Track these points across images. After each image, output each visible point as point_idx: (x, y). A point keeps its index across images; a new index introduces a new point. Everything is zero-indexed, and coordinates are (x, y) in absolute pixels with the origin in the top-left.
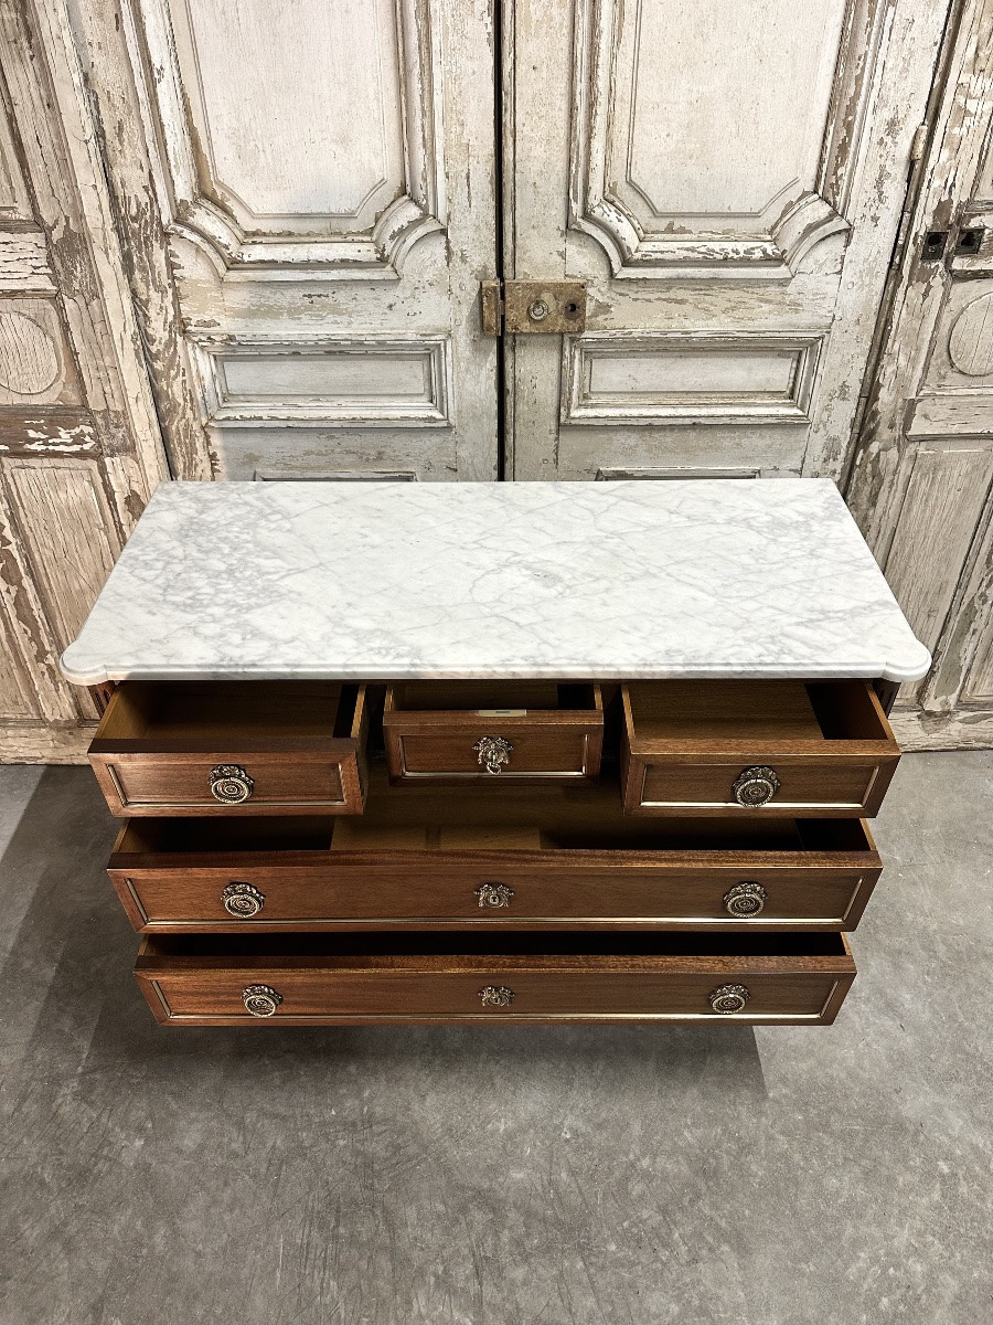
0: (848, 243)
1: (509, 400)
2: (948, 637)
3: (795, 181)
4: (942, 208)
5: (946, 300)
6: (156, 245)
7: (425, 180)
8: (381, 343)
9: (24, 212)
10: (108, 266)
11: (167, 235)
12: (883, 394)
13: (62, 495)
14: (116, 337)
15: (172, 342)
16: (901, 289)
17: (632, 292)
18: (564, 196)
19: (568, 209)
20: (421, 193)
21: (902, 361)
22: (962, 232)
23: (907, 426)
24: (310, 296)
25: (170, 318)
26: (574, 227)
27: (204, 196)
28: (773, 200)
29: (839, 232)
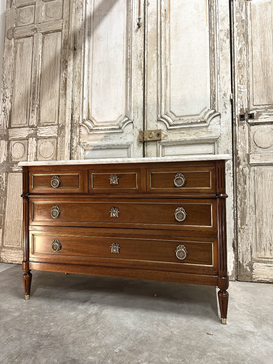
0: (220, 118)
3: (206, 108)
4: (241, 110)
5: (249, 130)
6: (78, 128)
7: (129, 112)
8: (118, 145)
9: (56, 123)
10: (68, 130)
11: (80, 126)
12: (239, 152)
14: (66, 143)
15: (77, 146)
16: (237, 127)
17: (172, 132)
18: (157, 114)
19: (158, 116)
21: (242, 144)
22: (248, 114)
23: (249, 161)
24: (105, 136)
25: (77, 142)
26: (159, 119)
27: (88, 119)
28: (202, 112)
29: (218, 115)
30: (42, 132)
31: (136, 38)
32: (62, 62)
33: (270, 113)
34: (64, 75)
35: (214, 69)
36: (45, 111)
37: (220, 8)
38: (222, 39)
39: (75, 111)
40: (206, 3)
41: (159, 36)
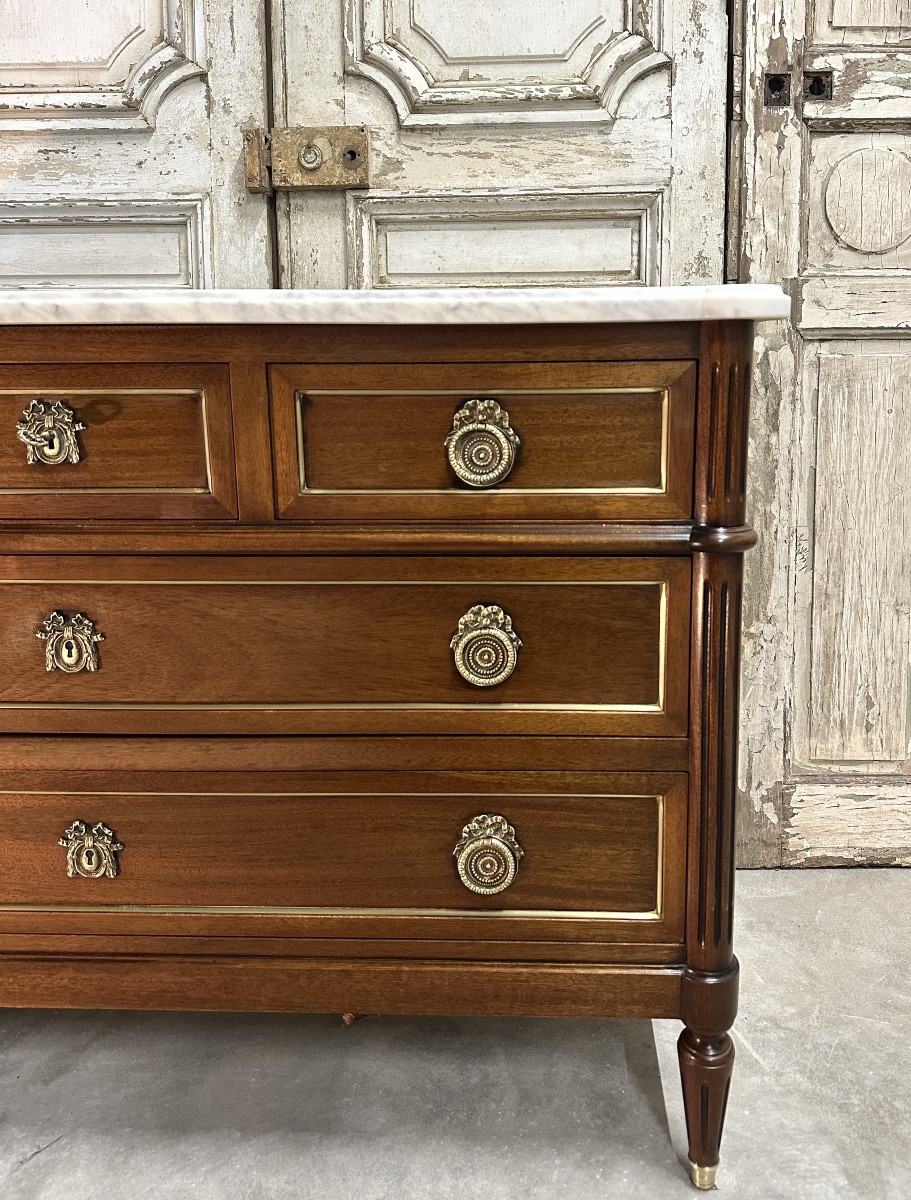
0: (672, 83)
3: (599, 22)
4: (775, 48)
5: (807, 157)
7: (180, 17)
8: (125, 205)
12: (754, 271)
16: (748, 141)
17: (424, 142)
18: (339, 40)
19: (345, 51)
20: (179, 35)
21: (770, 228)
22: (806, 74)
23: (795, 315)
24: (46, 152)
26: (351, 68)
28: (578, 42)
29: (658, 68)
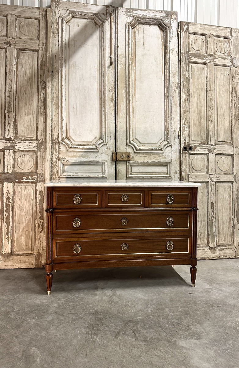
0: (171, 148)
1: (117, 173)
2: (209, 227)
3: (161, 139)
4: (185, 143)
5: (189, 158)
6: (57, 145)
7: (104, 136)
8: (95, 162)
9: (35, 138)
10: (48, 146)
11: (59, 143)
12: (183, 173)
13: (26, 191)
14: (47, 158)
15: (56, 161)
16: (182, 156)
17: (137, 155)
18: (126, 140)
19: (127, 142)
20: (103, 138)
21: (185, 167)
22: (189, 147)
23: (188, 179)
24: (83, 154)
25: (57, 157)
26: (128, 144)
27: (67, 137)
28: (159, 142)
29: (170, 146)
30: (20, 146)
31: (108, 73)
32: (40, 82)
33: (202, 147)
34: (42, 95)
35: (168, 111)
36: (22, 126)
37: (172, 65)
38: (174, 89)
39: (54, 129)
40: (163, 58)
41: (127, 77)
